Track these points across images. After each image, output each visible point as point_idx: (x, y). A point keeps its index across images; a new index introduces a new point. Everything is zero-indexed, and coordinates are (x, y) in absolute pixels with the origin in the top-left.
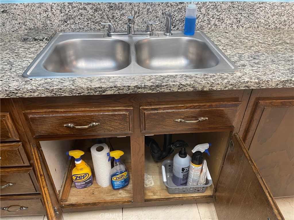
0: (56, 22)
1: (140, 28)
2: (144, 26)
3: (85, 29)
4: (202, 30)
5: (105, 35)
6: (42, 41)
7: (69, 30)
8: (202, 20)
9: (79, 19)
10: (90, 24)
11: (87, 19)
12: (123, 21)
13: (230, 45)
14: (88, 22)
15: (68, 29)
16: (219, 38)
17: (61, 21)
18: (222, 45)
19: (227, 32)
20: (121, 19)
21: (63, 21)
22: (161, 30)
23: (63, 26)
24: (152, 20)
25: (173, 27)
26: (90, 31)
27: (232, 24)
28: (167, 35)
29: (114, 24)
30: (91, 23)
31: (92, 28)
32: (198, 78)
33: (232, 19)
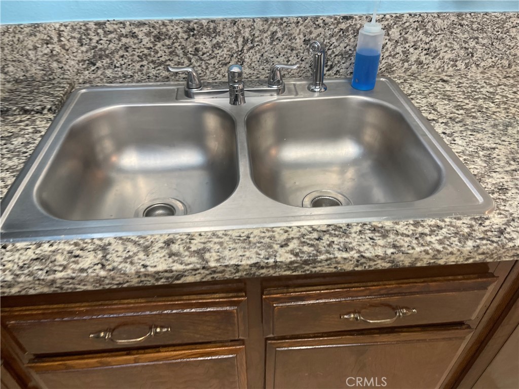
0: (72, 64)
1: (255, 73)
2: (263, 69)
3: (136, 77)
4: (389, 73)
5: (179, 93)
6: (41, 113)
7: (102, 80)
8: (390, 52)
9: (122, 56)
10: (146, 67)
11: (138, 56)
12: (218, 60)
13: (458, 120)
14: (141, 63)
15: (99, 79)
16: (432, 100)
17: (82, 63)
18: (441, 120)
19: (445, 78)
20: (213, 54)
21: (87, 62)
22: (300, 75)
23: (87, 72)
24: (281, 55)
25: (327, 69)
26: (146, 82)
27: (456, 61)
28: (316, 90)
29: (199, 66)
30: (148, 64)
31: (151, 75)
32: (403, 235)
33: (457, 50)
